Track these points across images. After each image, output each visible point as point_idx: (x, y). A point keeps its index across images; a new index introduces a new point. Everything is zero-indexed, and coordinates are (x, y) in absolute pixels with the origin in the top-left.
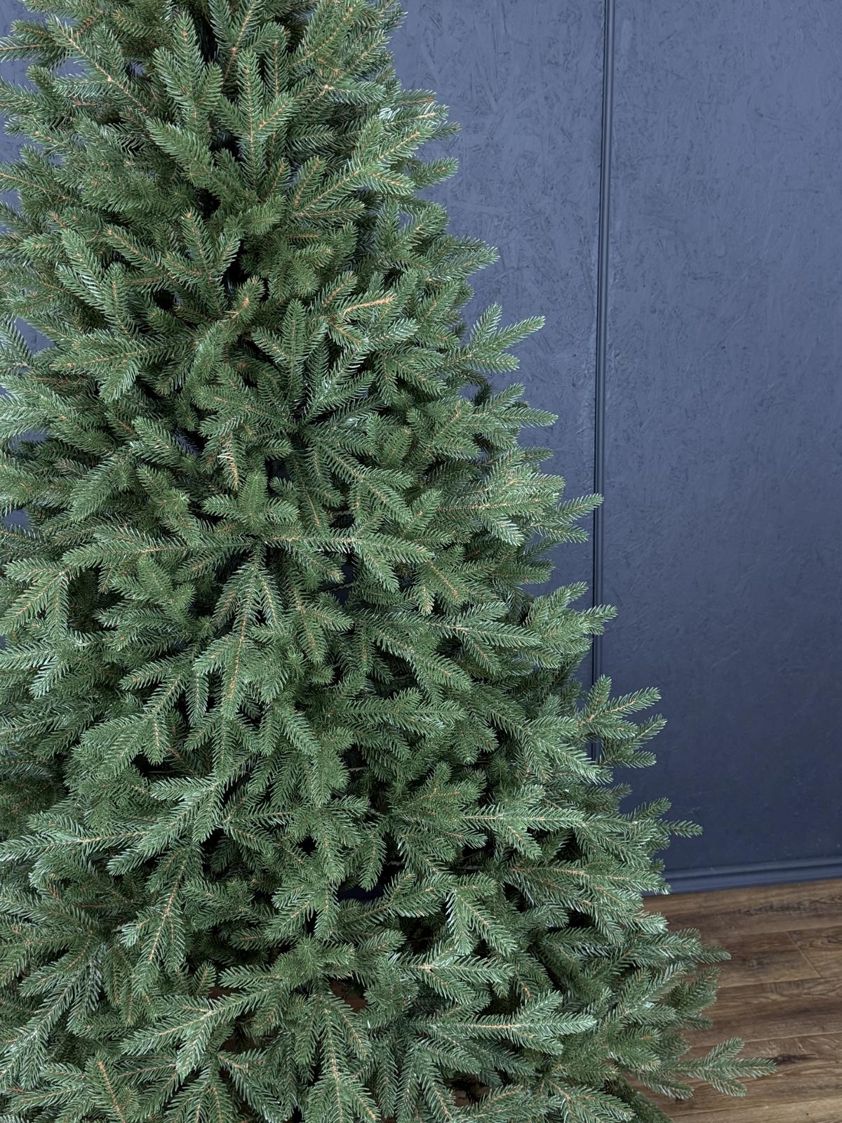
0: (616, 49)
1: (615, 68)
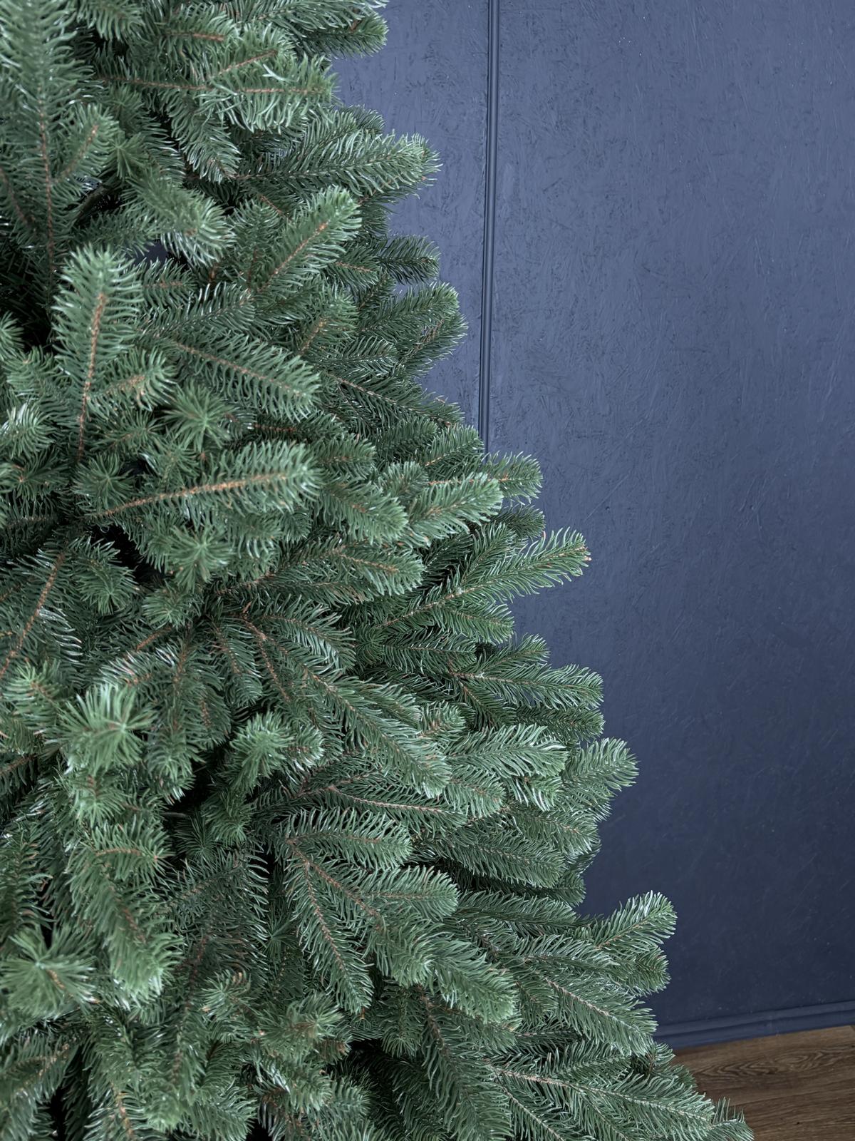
0: (497, 194)
1: (497, 214)
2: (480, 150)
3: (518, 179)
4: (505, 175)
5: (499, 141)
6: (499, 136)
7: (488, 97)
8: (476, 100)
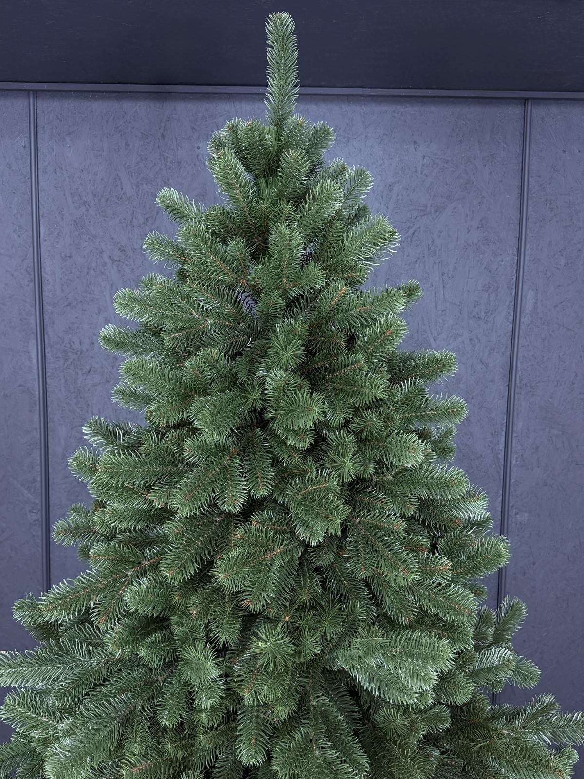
2: (512, 282)
3: (537, 300)
4: (528, 298)
5: (525, 277)
6: (525, 274)
7: (519, 250)
8: (510, 252)
